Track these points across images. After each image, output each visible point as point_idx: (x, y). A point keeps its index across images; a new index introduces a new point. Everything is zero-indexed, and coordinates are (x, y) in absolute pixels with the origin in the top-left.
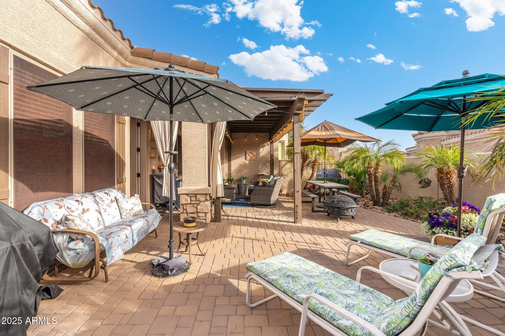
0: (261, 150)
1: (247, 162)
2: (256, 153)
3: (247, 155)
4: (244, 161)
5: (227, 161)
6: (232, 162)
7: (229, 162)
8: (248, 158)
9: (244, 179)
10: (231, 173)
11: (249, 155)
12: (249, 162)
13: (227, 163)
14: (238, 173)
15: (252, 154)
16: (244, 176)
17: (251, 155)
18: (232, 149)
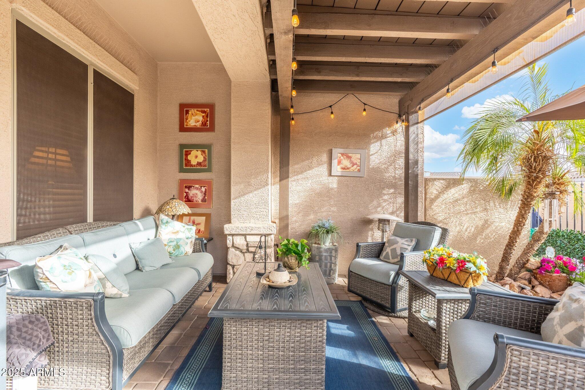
0: (374, 147)
1: (333, 183)
2: (358, 156)
3: (335, 162)
4: (325, 179)
5: (275, 177)
6: (290, 179)
7: (284, 182)
8: (337, 169)
9: (328, 232)
10: (287, 217)
11: (339, 163)
12: (339, 183)
13: (278, 186)
14: (306, 214)
15: (349, 157)
16: (327, 225)
17: (346, 163)
18: (292, 142)
